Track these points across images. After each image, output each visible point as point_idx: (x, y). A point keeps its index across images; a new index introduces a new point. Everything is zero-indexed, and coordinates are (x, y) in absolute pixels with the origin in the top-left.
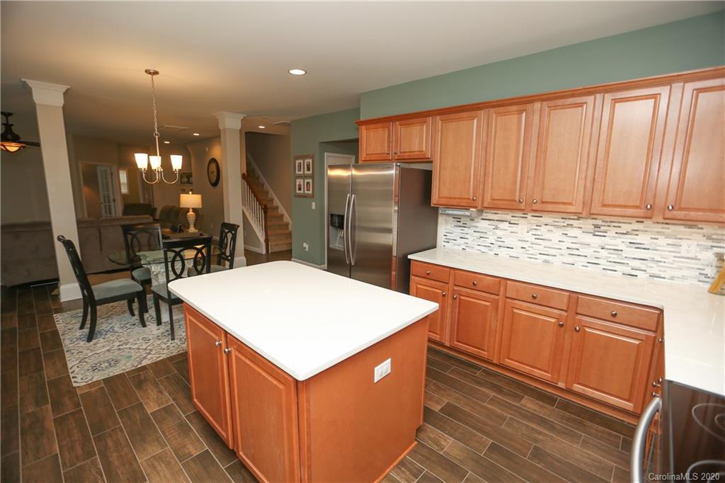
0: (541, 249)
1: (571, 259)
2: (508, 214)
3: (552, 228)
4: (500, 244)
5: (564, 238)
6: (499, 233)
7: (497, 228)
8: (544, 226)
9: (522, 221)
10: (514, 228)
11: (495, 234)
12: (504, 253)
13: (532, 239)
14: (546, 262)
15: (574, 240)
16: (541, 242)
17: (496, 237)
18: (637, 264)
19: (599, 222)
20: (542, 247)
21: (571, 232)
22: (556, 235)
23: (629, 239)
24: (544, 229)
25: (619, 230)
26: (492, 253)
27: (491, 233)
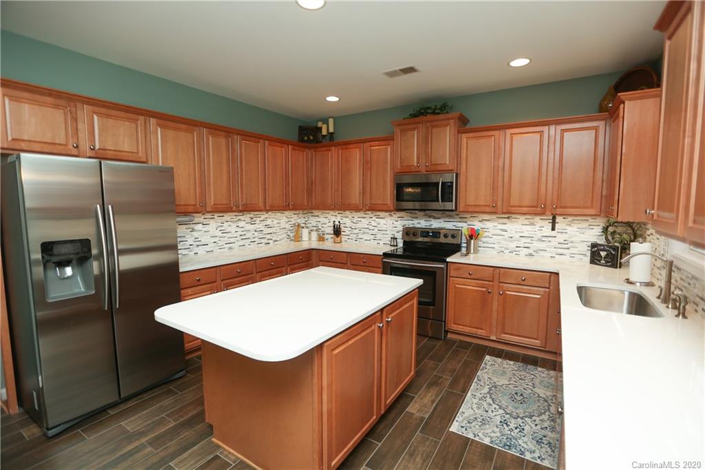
0: (226, 240)
1: (242, 243)
2: (201, 217)
3: (230, 223)
4: (198, 243)
5: (238, 229)
6: (195, 234)
7: (193, 230)
8: (226, 223)
9: (211, 222)
10: (207, 228)
11: (192, 236)
12: (201, 250)
13: (219, 234)
14: (230, 248)
15: (243, 229)
16: (225, 234)
17: (193, 239)
18: (268, 236)
19: (252, 216)
20: (226, 238)
21: (241, 224)
22: (233, 228)
23: (264, 223)
24: (226, 225)
25: (261, 219)
26: (192, 253)
27: (189, 236)
